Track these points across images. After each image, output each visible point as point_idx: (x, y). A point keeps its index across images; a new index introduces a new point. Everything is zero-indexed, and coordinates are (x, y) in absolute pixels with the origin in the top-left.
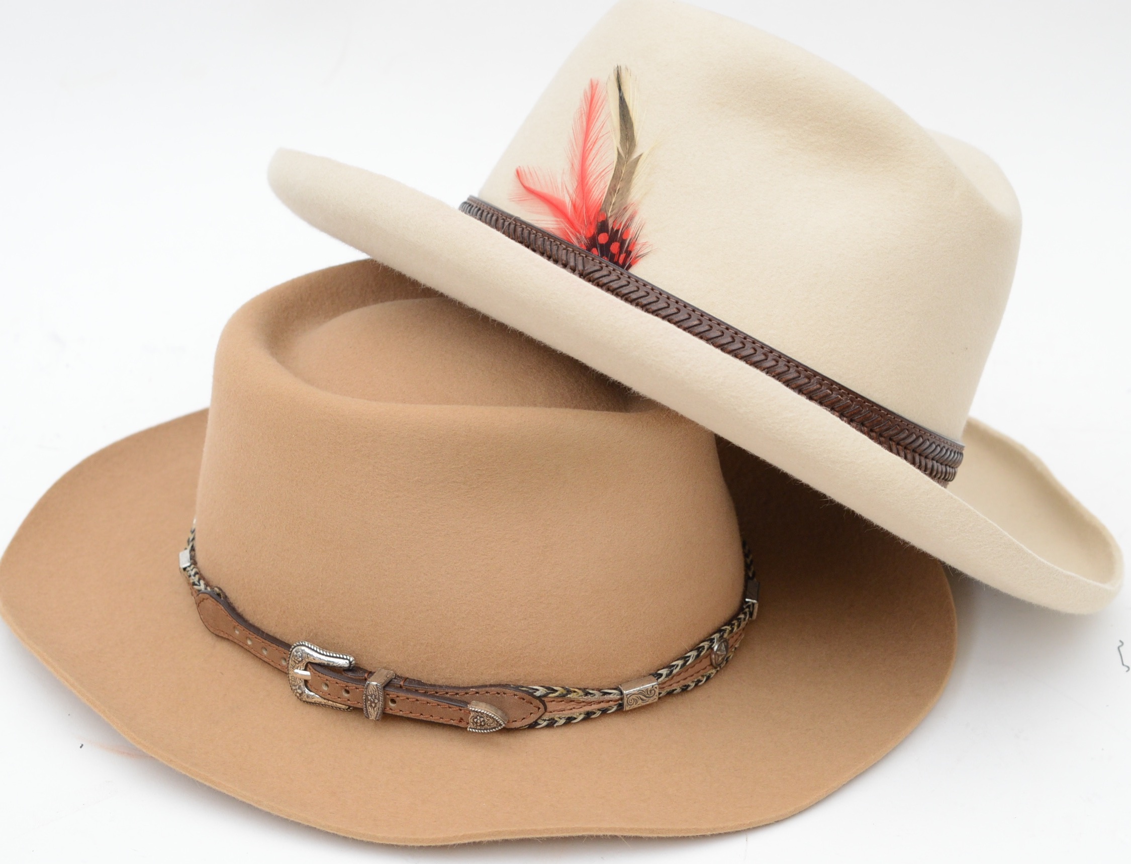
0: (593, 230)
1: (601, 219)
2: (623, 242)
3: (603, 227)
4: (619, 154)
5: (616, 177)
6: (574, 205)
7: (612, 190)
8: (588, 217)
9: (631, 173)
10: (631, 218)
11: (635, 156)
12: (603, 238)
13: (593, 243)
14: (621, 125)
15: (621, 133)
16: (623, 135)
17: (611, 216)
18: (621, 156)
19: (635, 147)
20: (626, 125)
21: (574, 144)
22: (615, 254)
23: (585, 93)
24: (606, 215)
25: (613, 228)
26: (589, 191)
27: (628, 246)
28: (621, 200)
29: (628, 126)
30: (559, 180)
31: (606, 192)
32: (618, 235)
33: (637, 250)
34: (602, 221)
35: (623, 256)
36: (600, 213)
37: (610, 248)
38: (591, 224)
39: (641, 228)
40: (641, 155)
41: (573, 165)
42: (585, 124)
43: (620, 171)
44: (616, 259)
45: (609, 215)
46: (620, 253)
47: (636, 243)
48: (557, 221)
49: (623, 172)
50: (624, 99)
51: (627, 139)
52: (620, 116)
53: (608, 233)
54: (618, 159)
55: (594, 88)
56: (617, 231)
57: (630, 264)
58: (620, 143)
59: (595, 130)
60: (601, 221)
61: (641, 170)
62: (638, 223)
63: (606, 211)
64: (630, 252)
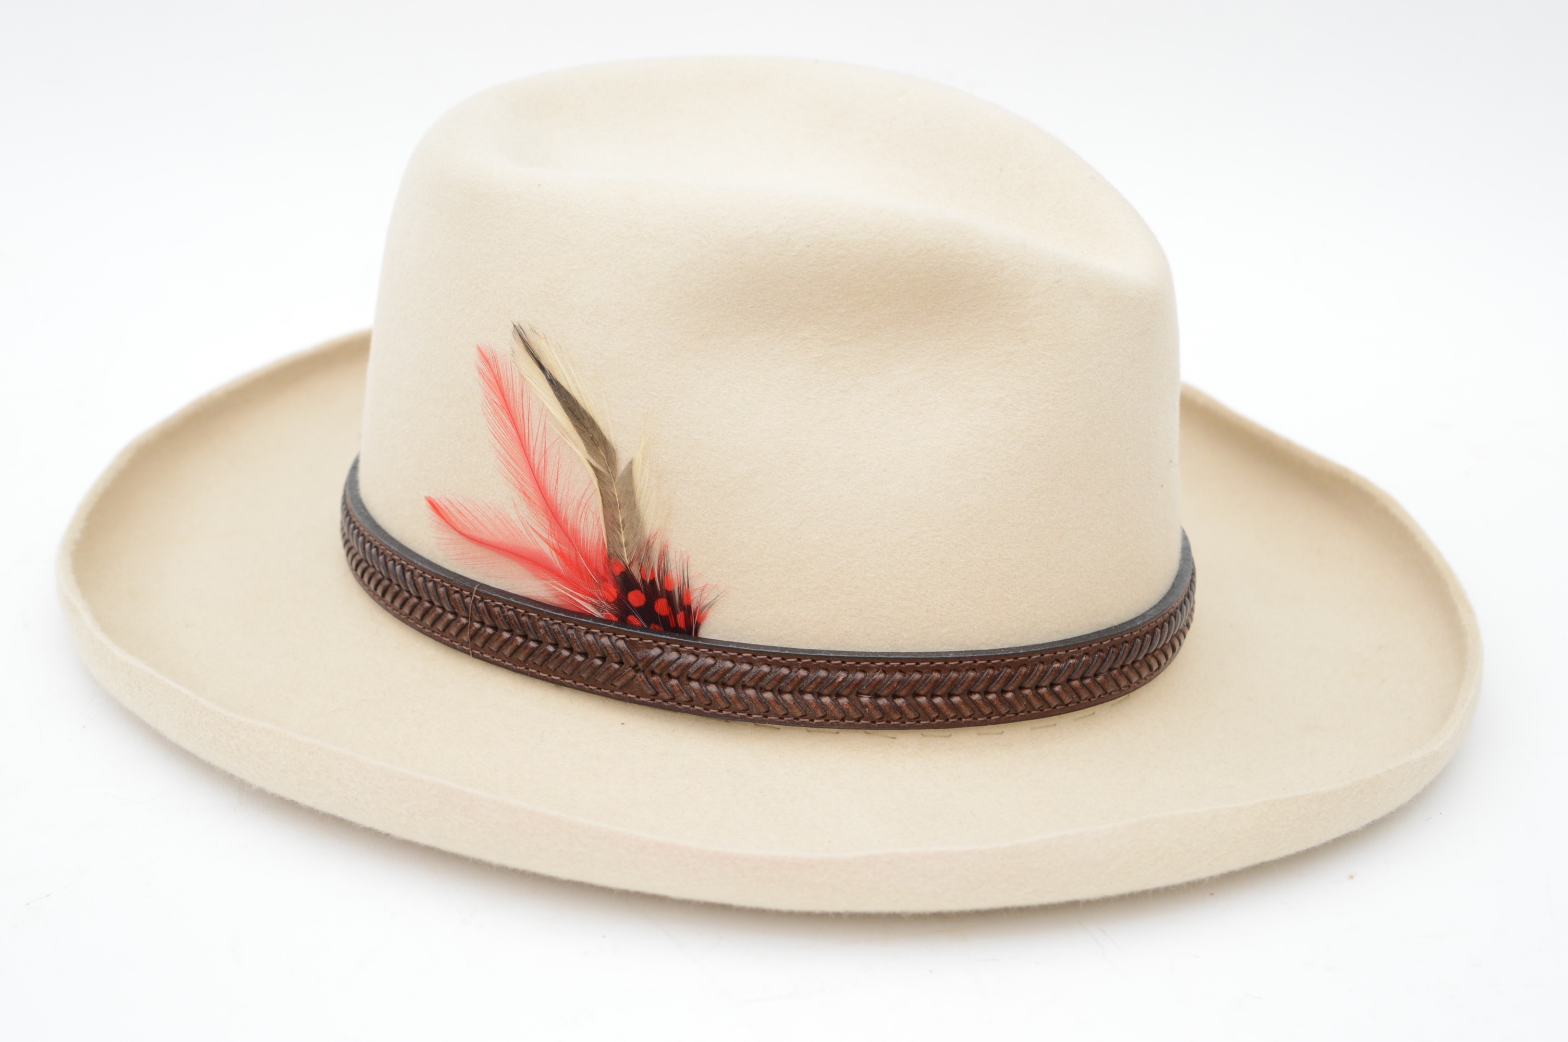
0: (613, 592)
1: (618, 571)
2: (669, 596)
3: (626, 581)
4: (596, 470)
5: (608, 504)
6: (560, 554)
7: (612, 524)
8: (596, 571)
9: (629, 492)
10: (663, 555)
11: (622, 466)
12: (636, 598)
13: (623, 610)
14: (576, 426)
15: (583, 439)
16: (587, 440)
17: (631, 563)
18: (601, 472)
19: (615, 453)
20: (582, 424)
21: (508, 458)
22: (668, 617)
23: (481, 372)
24: (621, 562)
25: (643, 581)
26: (575, 532)
27: (680, 597)
28: (635, 536)
29: (587, 424)
30: (514, 517)
31: (604, 528)
32: (656, 587)
33: (696, 599)
34: (621, 573)
35: (680, 616)
36: (612, 561)
37: (654, 609)
38: (605, 580)
39: (685, 566)
40: (631, 463)
41: (525, 494)
42: (509, 425)
43: (611, 495)
44: (672, 624)
45: (627, 562)
46: (674, 613)
47: (690, 589)
48: (546, 585)
49: (616, 494)
50: (558, 383)
51: (596, 445)
52: (566, 411)
53: (639, 589)
54: (597, 477)
55: (491, 361)
56: (653, 581)
57: (697, 623)
58: (589, 453)
59: (535, 436)
60: (619, 574)
61: (643, 483)
62: (677, 560)
63: (620, 557)
64: (689, 607)
